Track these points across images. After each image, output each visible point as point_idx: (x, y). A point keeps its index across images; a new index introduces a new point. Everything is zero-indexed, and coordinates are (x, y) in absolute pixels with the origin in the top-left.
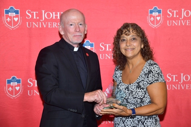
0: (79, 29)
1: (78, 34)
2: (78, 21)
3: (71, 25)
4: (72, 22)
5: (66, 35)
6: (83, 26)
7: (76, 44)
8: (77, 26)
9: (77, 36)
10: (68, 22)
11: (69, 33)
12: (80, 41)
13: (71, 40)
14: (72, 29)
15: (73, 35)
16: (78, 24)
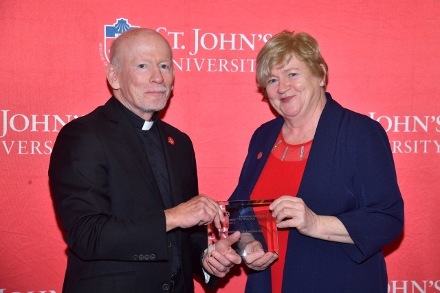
3: (142, 66)
4: (144, 60)
8: (156, 69)
9: (154, 92)
14: (142, 76)
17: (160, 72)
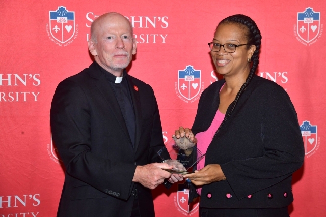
0: (123, 44)
1: (121, 52)
2: (120, 32)
3: (109, 38)
4: (111, 33)
5: (101, 56)
6: (130, 39)
8: (119, 39)
9: (119, 56)
10: (104, 33)
11: (106, 51)
13: (109, 63)
14: (110, 45)
15: (113, 55)
17: (122, 41)
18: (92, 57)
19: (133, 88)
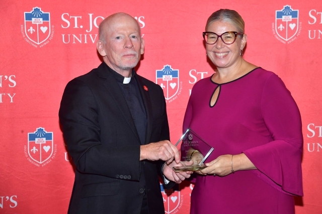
1: (130, 52)
2: (128, 32)
3: (118, 38)
4: (119, 33)
7: (126, 69)
8: (128, 39)
9: (128, 55)
11: (115, 51)
12: (134, 65)
13: (118, 63)
14: (119, 45)
15: (122, 55)
16: (129, 36)
17: (131, 41)
18: (101, 57)
19: (143, 88)
